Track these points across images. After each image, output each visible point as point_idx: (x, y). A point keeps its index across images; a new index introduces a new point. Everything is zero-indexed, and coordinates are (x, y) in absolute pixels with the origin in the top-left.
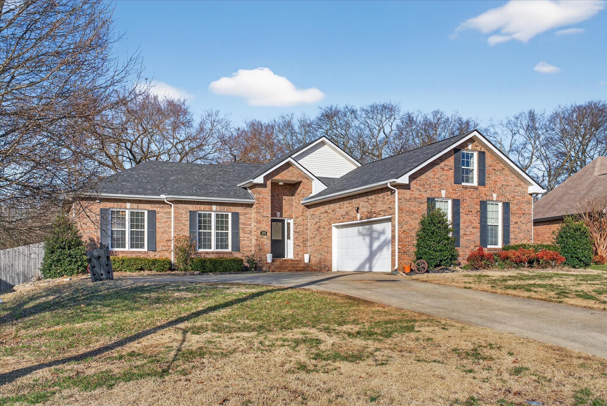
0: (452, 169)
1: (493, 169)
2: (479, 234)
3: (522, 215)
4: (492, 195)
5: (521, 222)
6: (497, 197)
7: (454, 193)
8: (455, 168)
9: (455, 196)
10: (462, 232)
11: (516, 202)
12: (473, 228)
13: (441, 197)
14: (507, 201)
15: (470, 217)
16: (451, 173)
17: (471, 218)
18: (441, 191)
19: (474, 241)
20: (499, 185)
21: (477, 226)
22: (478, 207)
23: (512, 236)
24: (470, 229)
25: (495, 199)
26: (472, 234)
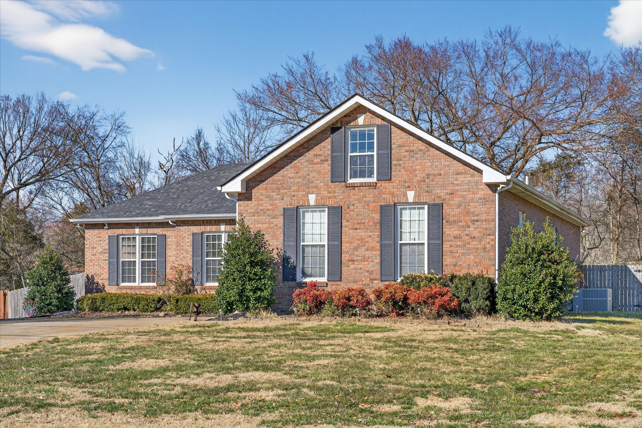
0: (327, 161)
1: (406, 151)
2: (378, 260)
3: (470, 223)
4: (405, 195)
5: (467, 235)
6: (415, 196)
7: (330, 198)
8: (332, 157)
9: (331, 203)
10: (345, 257)
11: (457, 200)
12: (367, 250)
13: (309, 206)
14: (438, 201)
15: (361, 233)
16: (327, 167)
17: (363, 234)
18: (308, 196)
19: (368, 271)
20: (420, 175)
21: (374, 247)
22: (377, 216)
23: (448, 260)
24: (362, 252)
25: (411, 200)
26: (364, 259)
